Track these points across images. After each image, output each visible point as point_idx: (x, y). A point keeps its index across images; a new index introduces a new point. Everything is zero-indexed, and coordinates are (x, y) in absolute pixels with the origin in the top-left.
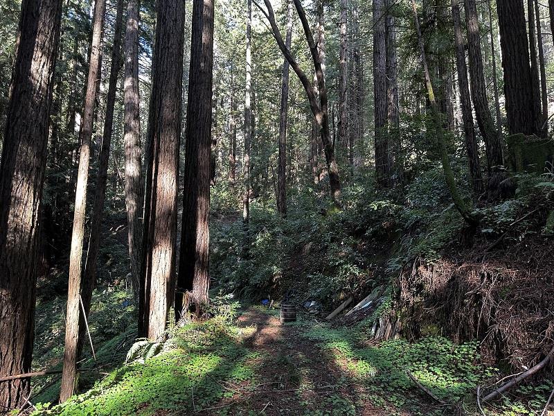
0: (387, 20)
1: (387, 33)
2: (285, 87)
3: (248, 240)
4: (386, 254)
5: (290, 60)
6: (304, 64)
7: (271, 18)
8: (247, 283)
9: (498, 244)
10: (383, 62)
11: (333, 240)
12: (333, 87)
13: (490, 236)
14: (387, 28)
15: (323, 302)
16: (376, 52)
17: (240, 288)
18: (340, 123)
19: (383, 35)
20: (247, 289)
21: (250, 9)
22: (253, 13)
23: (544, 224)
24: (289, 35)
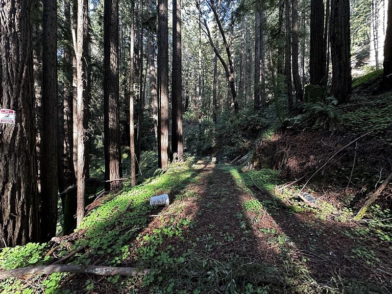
0: (261, 32)
1: (261, 38)
2: (216, 66)
3: (201, 133)
4: (255, 138)
5: (217, 55)
6: (224, 56)
7: (209, 36)
8: (201, 150)
9: (294, 133)
10: (259, 53)
11: (234, 132)
12: (238, 65)
13: (291, 130)
14: (261, 36)
15: (229, 156)
16: (256, 48)
17: (198, 151)
18: (240, 82)
19: (259, 39)
20: (201, 152)
21: (200, 32)
22: (202, 34)
23: (314, 124)
24: (217, 42)
